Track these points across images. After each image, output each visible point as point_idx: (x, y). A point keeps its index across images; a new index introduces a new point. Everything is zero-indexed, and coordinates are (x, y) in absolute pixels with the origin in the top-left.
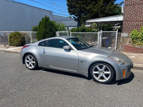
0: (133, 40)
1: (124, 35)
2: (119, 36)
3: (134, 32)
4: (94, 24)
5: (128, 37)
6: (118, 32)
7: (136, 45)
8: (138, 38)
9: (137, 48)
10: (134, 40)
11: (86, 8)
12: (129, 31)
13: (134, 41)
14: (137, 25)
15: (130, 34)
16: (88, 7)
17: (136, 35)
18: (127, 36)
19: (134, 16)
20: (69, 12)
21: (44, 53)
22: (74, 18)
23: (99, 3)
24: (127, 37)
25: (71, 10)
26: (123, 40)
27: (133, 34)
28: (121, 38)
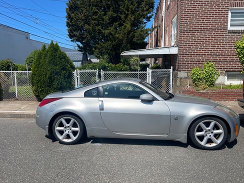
0: (194, 82)
1: (182, 74)
2: (175, 76)
3: (196, 70)
4: (135, 58)
5: (187, 78)
6: (173, 70)
7: (200, 88)
8: (200, 79)
9: (203, 93)
10: (196, 82)
11: (103, 31)
12: (188, 69)
13: (195, 84)
14: (198, 61)
15: (189, 74)
16: (107, 31)
17: (198, 75)
18: (186, 76)
19: (193, 47)
20: (71, 36)
21: (101, 110)
22: (79, 46)
23: (125, 27)
24: (185, 78)
25: (74, 33)
26: (180, 82)
27: (193, 74)
28: (178, 80)
